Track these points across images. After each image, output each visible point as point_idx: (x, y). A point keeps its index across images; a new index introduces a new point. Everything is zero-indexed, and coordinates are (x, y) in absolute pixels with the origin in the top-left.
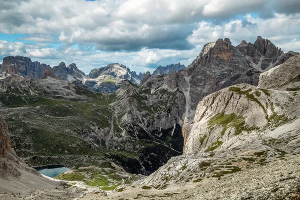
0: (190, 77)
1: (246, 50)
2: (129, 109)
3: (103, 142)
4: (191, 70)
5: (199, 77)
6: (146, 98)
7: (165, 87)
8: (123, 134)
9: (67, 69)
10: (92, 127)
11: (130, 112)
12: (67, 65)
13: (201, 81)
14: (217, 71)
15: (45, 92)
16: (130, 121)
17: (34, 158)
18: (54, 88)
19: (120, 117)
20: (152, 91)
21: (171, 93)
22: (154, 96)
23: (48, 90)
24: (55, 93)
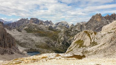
0: (86, 26)
1: (107, 18)
2: (63, 36)
3: (54, 46)
4: (86, 24)
5: (89, 26)
6: (70, 33)
7: (77, 29)
8: (61, 43)
9: (49, 22)
10: (51, 41)
11: (64, 37)
12: (49, 21)
13: (89, 28)
14: (95, 25)
15: (39, 29)
16: (63, 40)
17: (31, 49)
18: (42, 28)
19: (61, 38)
20: (72, 30)
21: (78, 31)
22: (73, 32)
23: (40, 28)
24: (42, 29)
